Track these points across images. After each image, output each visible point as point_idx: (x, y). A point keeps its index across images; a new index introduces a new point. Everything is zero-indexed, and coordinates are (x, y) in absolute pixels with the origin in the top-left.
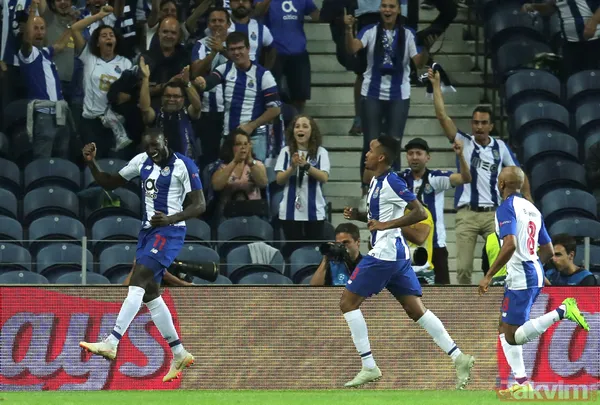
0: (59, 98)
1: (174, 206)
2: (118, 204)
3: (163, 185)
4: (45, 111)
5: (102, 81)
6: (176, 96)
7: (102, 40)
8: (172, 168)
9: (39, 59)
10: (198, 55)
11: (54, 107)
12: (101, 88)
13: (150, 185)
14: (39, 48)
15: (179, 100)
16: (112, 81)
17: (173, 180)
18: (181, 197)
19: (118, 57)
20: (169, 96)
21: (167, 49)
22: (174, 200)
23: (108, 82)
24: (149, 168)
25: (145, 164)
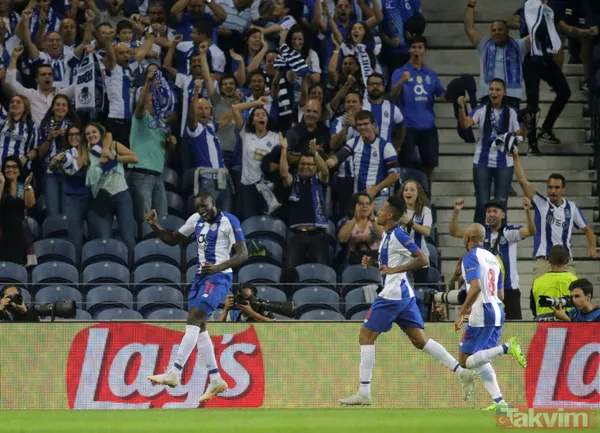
0: (221, 166)
1: (222, 255)
2: (264, 253)
3: (212, 238)
4: (210, 177)
5: (256, 153)
6: (309, 164)
7: (256, 118)
8: (219, 223)
9: (204, 133)
10: (335, 129)
11: (216, 173)
12: (255, 159)
13: (201, 239)
14: (204, 124)
15: (312, 167)
16: (264, 153)
17: (220, 234)
18: (227, 247)
19: (270, 132)
20: (304, 164)
21: (311, 126)
22: (221, 250)
23: (261, 155)
24: (201, 225)
25: (199, 222)
